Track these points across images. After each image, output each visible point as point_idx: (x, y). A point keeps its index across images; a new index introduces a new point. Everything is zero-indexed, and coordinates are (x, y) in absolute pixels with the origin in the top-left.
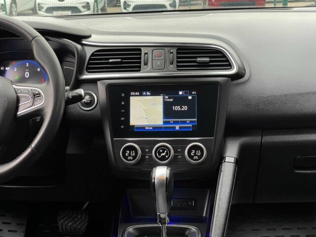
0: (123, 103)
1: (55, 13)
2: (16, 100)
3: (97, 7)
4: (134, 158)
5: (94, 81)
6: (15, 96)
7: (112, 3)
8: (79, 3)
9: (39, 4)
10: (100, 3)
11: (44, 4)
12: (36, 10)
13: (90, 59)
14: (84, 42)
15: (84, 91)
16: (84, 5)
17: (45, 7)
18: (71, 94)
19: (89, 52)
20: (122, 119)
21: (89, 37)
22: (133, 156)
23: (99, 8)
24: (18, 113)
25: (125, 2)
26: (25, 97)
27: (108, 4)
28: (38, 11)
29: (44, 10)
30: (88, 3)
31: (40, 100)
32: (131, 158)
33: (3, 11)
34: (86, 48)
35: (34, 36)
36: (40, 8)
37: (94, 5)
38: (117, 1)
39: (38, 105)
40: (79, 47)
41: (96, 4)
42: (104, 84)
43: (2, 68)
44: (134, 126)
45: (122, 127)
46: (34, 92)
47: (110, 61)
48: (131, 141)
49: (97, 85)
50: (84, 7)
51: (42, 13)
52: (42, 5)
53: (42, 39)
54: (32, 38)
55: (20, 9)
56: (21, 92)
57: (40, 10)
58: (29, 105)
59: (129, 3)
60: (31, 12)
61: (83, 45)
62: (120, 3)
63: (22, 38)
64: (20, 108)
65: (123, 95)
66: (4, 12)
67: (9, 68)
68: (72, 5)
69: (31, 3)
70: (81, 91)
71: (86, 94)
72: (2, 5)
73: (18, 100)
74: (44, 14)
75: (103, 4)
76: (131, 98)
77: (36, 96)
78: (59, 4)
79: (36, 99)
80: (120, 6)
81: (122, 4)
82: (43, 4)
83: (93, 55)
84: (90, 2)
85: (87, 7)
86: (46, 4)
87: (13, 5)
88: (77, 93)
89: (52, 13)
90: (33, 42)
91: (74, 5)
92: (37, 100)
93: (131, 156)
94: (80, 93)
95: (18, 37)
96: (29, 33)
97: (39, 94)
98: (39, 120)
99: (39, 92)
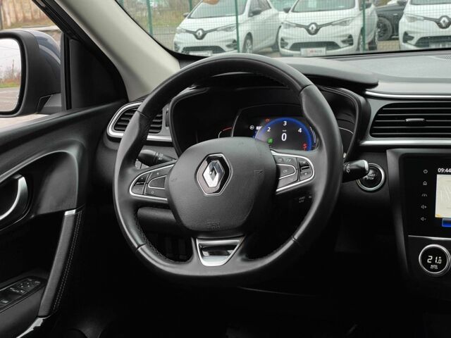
0: (425, 184)
1: (303, 51)
2: (275, 172)
3: (364, 41)
4: (441, 267)
5: (382, 150)
6: (275, 166)
7: (386, 35)
8: (337, 37)
9: (282, 40)
10: (368, 35)
11: (289, 39)
12: (278, 48)
13: (377, 117)
14: (367, 93)
15: (368, 162)
16: (345, 38)
17: (290, 43)
18: (348, 167)
19: (375, 107)
20: (423, 207)
21: (375, 85)
22: (438, 264)
23: (367, 41)
24: (278, 190)
25: (406, 34)
26: (287, 168)
27: (380, 36)
28: (281, 49)
29: (289, 47)
30: (350, 37)
31: (308, 173)
32: (436, 267)
33: (236, 49)
34: (371, 101)
35: (304, 84)
36: (284, 45)
37: (359, 39)
38: (393, 32)
39: (305, 180)
40: (362, 99)
41: (361, 37)
42: (396, 154)
43: (252, 128)
44: (441, 219)
45: (422, 219)
46: (301, 162)
47: (407, 120)
48: (436, 242)
49: (386, 155)
50: (344, 42)
51: (286, 51)
52: (286, 41)
53: (314, 88)
54: (300, 88)
55: (257, 46)
56: (283, 162)
57: (283, 47)
58: (292, 180)
59: (412, 35)
60: (270, 49)
61: (367, 97)
62: (398, 35)
63: (287, 87)
64: (281, 183)
65: (426, 171)
66: (236, 51)
67: (260, 127)
68: (327, 40)
69: (272, 38)
70: (364, 164)
71: (370, 167)
72: (234, 41)
73: (278, 172)
74: (289, 51)
75: (373, 37)
76: (438, 176)
77: (303, 167)
78: (309, 38)
79: (303, 171)
80: (398, 39)
81: (401, 36)
82: (287, 39)
83: (381, 111)
84: (353, 35)
85: (348, 41)
86: (292, 39)
87: (249, 41)
88: (357, 166)
89: (299, 50)
90: (302, 92)
91: (330, 40)
92: (304, 174)
93: (436, 264)
94: (362, 166)
95: (283, 85)
96: (297, 81)
97: (307, 164)
98: (302, 201)
99: (307, 162)
